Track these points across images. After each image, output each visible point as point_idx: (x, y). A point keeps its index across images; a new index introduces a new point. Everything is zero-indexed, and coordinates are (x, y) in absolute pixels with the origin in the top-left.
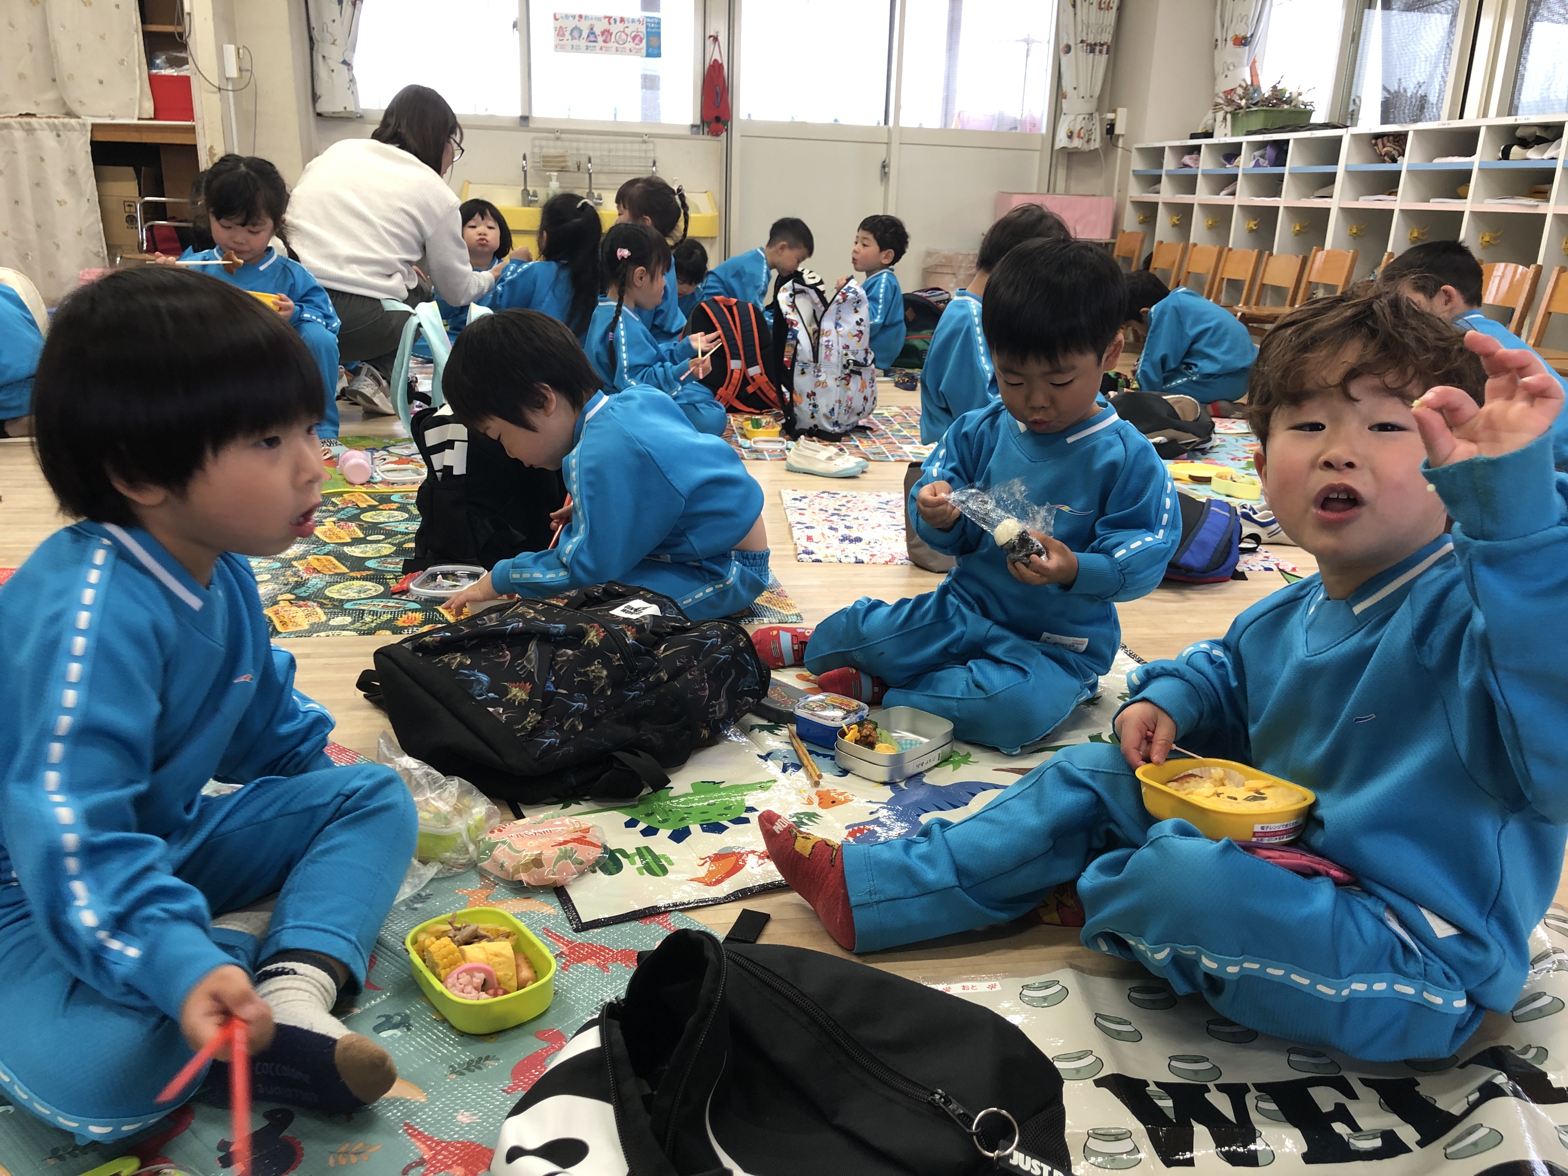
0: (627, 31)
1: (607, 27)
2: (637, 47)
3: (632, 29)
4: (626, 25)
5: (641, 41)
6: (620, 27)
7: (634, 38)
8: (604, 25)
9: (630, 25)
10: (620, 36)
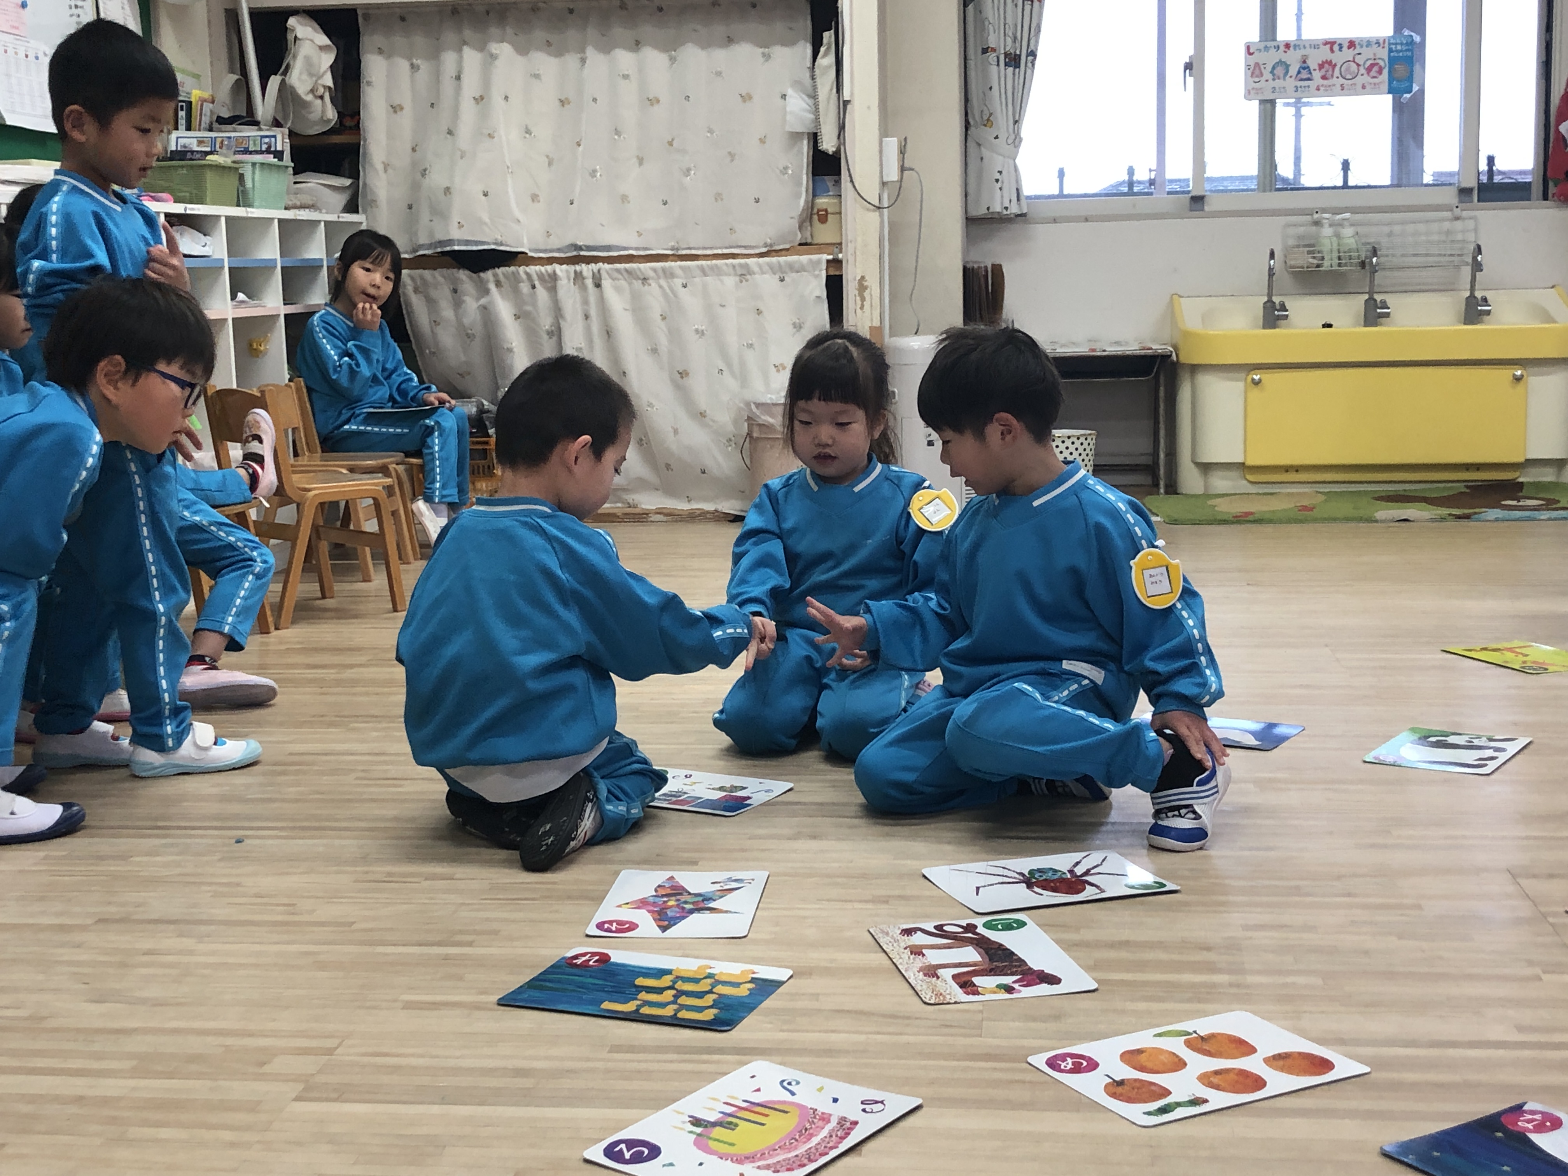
0: (1359, 59)
1: (1329, 56)
2: (1375, 80)
3: (1366, 55)
4: (1357, 51)
5: (1380, 72)
6: (1348, 54)
7: (1369, 70)
8: (1325, 54)
9: (1364, 50)
10: (1348, 69)
